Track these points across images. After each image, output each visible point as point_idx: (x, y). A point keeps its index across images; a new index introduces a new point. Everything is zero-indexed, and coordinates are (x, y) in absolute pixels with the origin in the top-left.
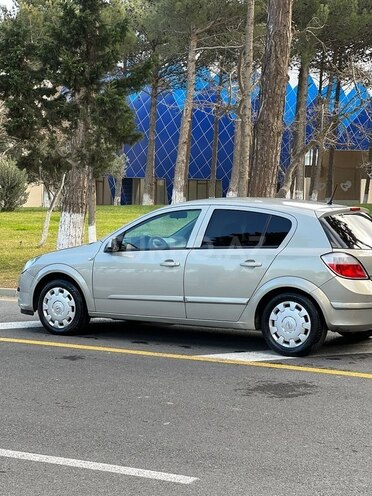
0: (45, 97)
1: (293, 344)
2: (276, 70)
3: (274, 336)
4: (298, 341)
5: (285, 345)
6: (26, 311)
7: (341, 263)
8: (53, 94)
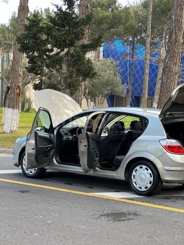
0: (47, 53)
1: (143, 189)
2: (175, 40)
3: (134, 184)
4: (146, 188)
5: (139, 189)
6: (16, 165)
7: (171, 145)
8: (52, 52)
